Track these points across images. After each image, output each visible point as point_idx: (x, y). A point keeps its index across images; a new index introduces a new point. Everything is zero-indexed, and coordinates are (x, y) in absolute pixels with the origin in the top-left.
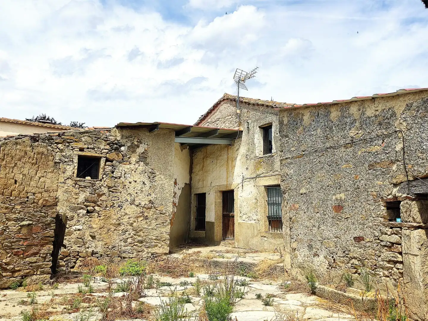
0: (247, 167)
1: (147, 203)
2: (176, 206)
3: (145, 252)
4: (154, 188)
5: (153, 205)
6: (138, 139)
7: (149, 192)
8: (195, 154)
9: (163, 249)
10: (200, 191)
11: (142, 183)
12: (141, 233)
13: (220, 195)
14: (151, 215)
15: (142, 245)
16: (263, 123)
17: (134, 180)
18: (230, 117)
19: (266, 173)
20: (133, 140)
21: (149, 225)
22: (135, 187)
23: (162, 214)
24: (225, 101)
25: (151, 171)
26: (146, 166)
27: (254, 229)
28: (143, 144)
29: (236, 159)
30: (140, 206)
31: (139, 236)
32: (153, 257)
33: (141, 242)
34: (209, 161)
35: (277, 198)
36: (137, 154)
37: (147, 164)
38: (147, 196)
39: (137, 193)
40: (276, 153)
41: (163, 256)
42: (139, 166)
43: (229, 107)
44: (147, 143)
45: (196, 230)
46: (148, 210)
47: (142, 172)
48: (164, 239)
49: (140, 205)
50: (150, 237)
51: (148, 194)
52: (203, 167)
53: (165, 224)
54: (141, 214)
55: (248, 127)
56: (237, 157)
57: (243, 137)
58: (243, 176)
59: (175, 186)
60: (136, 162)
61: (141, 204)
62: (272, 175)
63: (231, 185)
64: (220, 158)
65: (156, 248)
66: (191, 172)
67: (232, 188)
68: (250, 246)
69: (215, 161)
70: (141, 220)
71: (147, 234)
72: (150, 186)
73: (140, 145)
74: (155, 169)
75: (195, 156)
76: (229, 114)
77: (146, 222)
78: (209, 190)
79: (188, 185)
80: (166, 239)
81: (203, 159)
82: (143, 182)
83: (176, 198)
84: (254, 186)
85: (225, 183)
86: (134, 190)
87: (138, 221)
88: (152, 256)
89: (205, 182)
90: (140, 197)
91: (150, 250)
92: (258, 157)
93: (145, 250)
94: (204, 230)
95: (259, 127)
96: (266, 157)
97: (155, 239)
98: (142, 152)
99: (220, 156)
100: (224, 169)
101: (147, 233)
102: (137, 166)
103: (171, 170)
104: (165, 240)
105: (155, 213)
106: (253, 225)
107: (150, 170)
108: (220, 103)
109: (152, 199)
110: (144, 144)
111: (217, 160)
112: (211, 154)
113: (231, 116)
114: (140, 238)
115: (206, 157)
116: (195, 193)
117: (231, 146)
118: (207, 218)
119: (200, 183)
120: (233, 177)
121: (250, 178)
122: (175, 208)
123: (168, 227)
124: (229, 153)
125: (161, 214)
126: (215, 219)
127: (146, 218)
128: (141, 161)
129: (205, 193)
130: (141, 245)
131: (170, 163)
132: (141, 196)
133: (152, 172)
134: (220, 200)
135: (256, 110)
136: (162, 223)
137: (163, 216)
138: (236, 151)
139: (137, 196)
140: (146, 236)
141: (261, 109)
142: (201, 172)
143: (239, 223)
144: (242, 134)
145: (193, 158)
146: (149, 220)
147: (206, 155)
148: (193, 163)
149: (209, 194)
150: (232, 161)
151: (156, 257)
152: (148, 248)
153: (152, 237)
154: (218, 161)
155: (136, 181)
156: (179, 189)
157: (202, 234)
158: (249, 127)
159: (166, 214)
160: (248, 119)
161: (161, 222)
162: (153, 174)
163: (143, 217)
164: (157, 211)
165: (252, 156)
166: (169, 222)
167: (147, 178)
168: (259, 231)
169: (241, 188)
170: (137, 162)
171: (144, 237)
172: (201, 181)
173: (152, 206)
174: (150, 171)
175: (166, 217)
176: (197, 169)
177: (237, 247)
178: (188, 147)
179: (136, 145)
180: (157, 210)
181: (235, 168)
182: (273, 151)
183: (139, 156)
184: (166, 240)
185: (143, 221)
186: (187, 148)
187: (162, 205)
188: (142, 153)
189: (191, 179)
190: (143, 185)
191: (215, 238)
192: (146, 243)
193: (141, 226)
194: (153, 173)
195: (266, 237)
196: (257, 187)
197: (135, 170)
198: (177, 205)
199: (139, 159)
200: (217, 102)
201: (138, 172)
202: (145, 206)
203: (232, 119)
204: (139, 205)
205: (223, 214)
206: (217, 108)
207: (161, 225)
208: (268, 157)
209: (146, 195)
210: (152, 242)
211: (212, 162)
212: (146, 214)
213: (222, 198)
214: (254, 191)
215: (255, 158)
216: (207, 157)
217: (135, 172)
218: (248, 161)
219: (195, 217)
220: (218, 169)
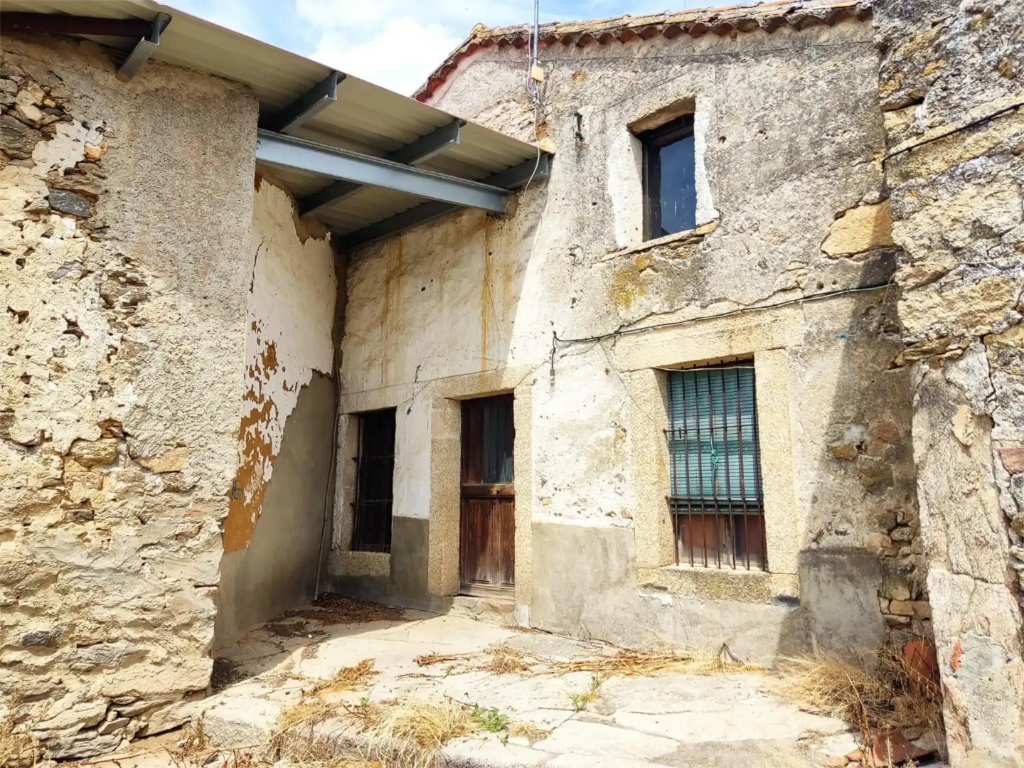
0: (575, 295)
1: (92, 433)
2: (272, 459)
3: (68, 699)
4: (133, 360)
5: (123, 447)
6: (48, 95)
7: (106, 379)
8: (357, 269)
9: (180, 669)
10: (375, 402)
11: (64, 326)
12: (49, 597)
13: (453, 416)
14: (112, 496)
15: (50, 658)
16: (646, 106)
17: (10, 310)
18: (498, 110)
19: (665, 313)
20: (14, 95)
21: (99, 552)
22: (17, 347)
23: (176, 490)
24: (477, 55)
25: (121, 269)
26: (92, 239)
27: (606, 551)
28: (78, 125)
29: (521, 269)
30: (45, 451)
31: (35, 612)
32: (119, 715)
33: (45, 643)
34: (409, 287)
35: (718, 420)
36: (35, 171)
37: (97, 232)
38: (89, 398)
39: (26, 378)
40: (716, 222)
41: (176, 704)
42: (45, 235)
43: (494, 75)
44: (99, 124)
45: (354, 546)
46: (96, 471)
47: (66, 266)
48: (183, 619)
49: (45, 445)
50: (100, 613)
51: (96, 387)
52: (386, 311)
53: (190, 543)
54: (50, 494)
55: (579, 135)
56: (527, 261)
57: (554, 177)
58: (555, 333)
59: (270, 372)
60: (32, 212)
61: (49, 439)
62: (698, 320)
63: (499, 373)
64: (456, 272)
65: (137, 668)
66: (339, 332)
67: (506, 384)
68: (590, 627)
69: (436, 284)
70: (51, 526)
71: (84, 601)
72: (110, 346)
73: (60, 127)
74: (142, 262)
75: (357, 273)
76: (491, 98)
77: (80, 536)
78: (410, 396)
79: (326, 379)
80: (195, 619)
81: (388, 282)
82: (70, 323)
83: (273, 423)
84: (607, 371)
85: (476, 367)
86: (10, 359)
87: (31, 528)
88: (112, 714)
89: (392, 366)
90: (47, 403)
91: (99, 682)
92: (627, 251)
93: (72, 682)
94: (387, 550)
95: (630, 128)
96: (666, 244)
97: (132, 624)
98: (72, 165)
99: (455, 264)
100: (472, 312)
101: (87, 591)
102: (33, 231)
103: (233, 278)
104: (188, 626)
105: (134, 487)
106: (602, 537)
107: (114, 265)
108: (454, 67)
109: (118, 415)
110: (84, 125)
111: (442, 279)
112: (417, 260)
113: (501, 107)
114: (38, 626)
115: (396, 274)
116: (354, 410)
117: (502, 223)
118: (398, 506)
119: (375, 372)
120: (507, 342)
121: (585, 341)
122: (268, 463)
123: (205, 556)
124: (494, 248)
125: (169, 489)
126: (431, 506)
127: (84, 512)
128: (63, 214)
129: (393, 410)
130: (42, 661)
131: (227, 242)
132: (51, 394)
133: (124, 276)
134: (452, 435)
135: (615, 60)
136: (177, 537)
137: (184, 500)
138: (525, 236)
139: (27, 396)
140: (80, 607)
141: (640, 50)
142: (376, 334)
143: (538, 528)
144: (550, 168)
145: (349, 281)
146: (99, 525)
147: (398, 268)
148: (347, 302)
149: (409, 411)
150: (508, 278)
151: (136, 715)
152: (88, 671)
153: (113, 612)
154: (449, 285)
155: (23, 316)
156: (285, 388)
157: (377, 562)
158: (582, 133)
159: (200, 494)
160: (576, 103)
161: (171, 533)
162: (129, 287)
163: (65, 507)
164: (149, 478)
165: (597, 248)
166: (218, 530)
167: (96, 305)
168: (630, 564)
169: (543, 383)
170: (37, 212)
171: (66, 618)
172: (376, 363)
173: (118, 453)
174: (116, 269)
175: (199, 507)
176: (359, 321)
177: (525, 624)
178: (328, 235)
179: (31, 124)
180: (147, 469)
181: (520, 304)
182: (700, 217)
183: (52, 185)
184: (197, 624)
185: (59, 529)
186: (323, 239)
187: (179, 445)
188: (67, 172)
189: (338, 360)
190: (67, 336)
191: (432, 584)
192: (79, 646)
193: (46, 558)
194: (133, 282)
195: (665, 589)
196: (621, 375)
197: (19, 253)
198: (275, 452)
199: (46, 198)
200: (446, 61)
201: (41, 269)
202: (74, 450)
203: (505, 116)
204: (40, 444)
205: (463, 489)
206: (445, 87)
207: (167, 546)
208: (673, 245)
209: (86, 391)
210: (115, 640)
211: (423, 289)
212: (78, 493)
213: (458, 425)
214: (606, 390)
215: (611, 256)
216: (402, 274)
217: (20, 262)
218: (579, 273)
219: (351, 501)
220: (446, 311)
